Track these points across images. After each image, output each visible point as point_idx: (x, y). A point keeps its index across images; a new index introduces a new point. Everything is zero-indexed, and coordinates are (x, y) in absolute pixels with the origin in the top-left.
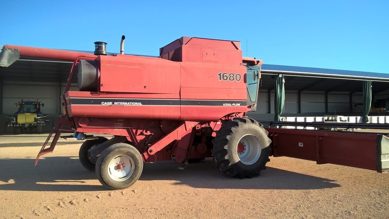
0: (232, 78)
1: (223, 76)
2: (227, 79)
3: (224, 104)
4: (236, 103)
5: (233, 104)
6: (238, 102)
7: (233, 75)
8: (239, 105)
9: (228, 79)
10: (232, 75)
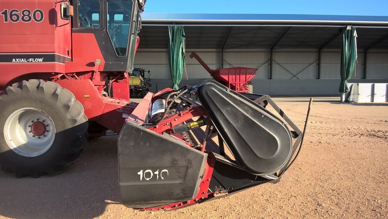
0: (26, 18)
1: (11, 16)
2: (18, 19)
3: (14, 60)
4: (34, 57)
5: (30, 60)
6: (39, 57)
7: (29, 12)
8: (41, 60)
9: (20, 18)
10: (26, 13)
